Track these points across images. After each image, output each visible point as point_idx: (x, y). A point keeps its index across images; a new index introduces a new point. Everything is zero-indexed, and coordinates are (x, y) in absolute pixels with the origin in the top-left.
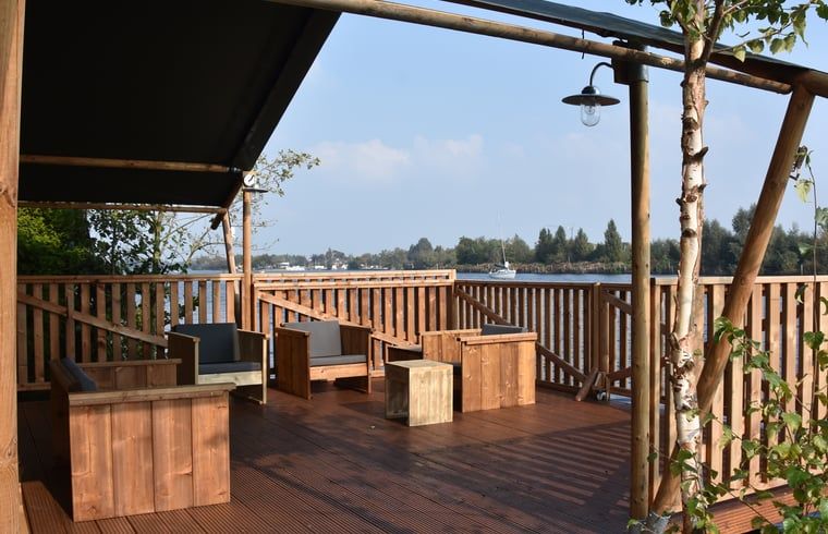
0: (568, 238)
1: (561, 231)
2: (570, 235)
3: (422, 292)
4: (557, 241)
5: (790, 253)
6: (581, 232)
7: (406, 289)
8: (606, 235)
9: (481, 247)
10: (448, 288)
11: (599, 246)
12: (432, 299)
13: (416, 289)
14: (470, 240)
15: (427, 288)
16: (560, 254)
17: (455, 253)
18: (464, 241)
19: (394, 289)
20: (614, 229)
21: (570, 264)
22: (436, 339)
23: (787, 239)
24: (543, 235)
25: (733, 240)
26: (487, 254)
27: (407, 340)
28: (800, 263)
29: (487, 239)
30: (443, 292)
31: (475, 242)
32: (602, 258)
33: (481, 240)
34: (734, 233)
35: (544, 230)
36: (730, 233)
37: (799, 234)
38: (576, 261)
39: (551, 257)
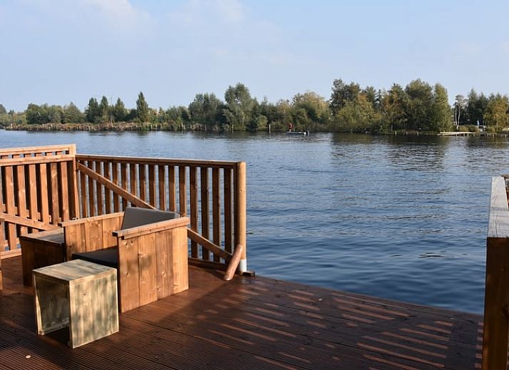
0: (109, 104)
1: (104, 99)
2: (112, 103)
3: (43, 168)
4: (102, 107)
5: (262, 116)
6: (119, 100)
7: (27, 167)
8: (138, 103)
9: (45, 111)
10: (69, 163)
11: (133, 111)
12: (54, 174)
13: (38, 166)
14: (37, 107)
15: (48, 165)
16: (105, 117)
17: (25, 116)
18: (31, 106)
19: (15, 168)
20: (143, 99)
21: (112, 124)
22: (79, 228)
23: (260, 107)
24: (92, 103)
25: (225, 107)
26: (50, 117)
27: (30, 218)
28: (268, 123)
29: (50, 105)
30: (64, 167)
31: (40, 108)
32: (135, 119)
33: (45, 107)
34: (225, 103)
35: (92, 99)
36: (222, 102)
37: (268, 104)
38: (116, 121)
39: (97, 118)
